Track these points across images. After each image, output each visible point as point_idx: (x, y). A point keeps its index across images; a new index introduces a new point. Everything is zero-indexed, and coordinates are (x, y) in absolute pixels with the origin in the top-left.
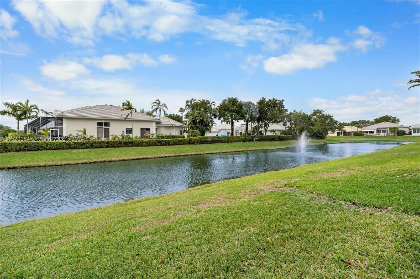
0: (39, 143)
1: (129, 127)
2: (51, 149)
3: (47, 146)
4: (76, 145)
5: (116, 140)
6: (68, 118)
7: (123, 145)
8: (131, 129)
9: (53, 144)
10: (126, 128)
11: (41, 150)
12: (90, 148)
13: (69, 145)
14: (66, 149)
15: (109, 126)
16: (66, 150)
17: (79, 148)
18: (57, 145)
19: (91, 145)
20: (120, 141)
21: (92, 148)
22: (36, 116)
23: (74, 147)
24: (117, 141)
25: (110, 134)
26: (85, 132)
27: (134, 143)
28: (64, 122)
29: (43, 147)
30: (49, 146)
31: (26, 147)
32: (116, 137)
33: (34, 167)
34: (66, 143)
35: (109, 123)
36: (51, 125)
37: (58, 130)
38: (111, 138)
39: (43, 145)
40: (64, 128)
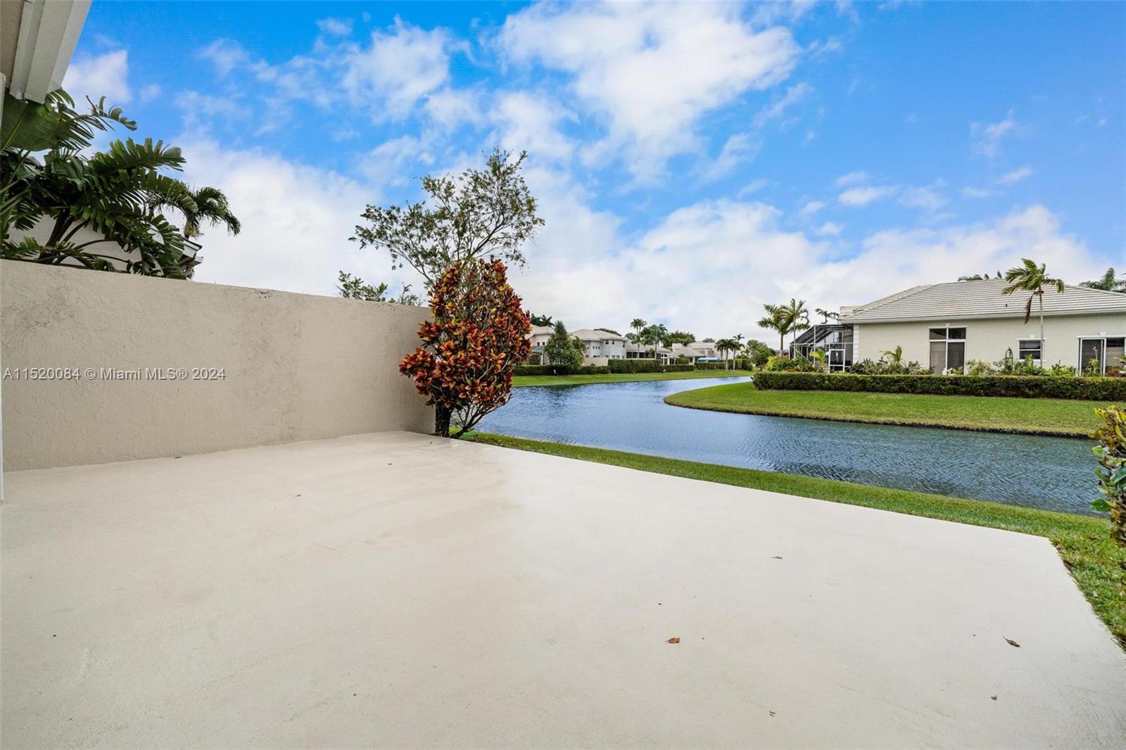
0: (810, 376)
1: (1032, 338)
2: (828, 389)
3: (824, 381)
4: (878, 383)
5: (983, 375)
6: (864, 325)
7: (1002, 392)
8: (1038, 344)
9: (834, 380)
10: (1022, 342)
11: (813, 389)
12: (908, 392)
13: (864, 382)
14: (858, 391)
15: (965, 338)
16: (857, 393)
17: (883, 391)
18: (840, 381)
19: (911, 386)
20: (993, 379)
21: (913, 392)
22: (805, 326)
23: (873, 387)
24: (986, 379)
25: (967, 359)
26: (897, 356)
27: (1044, 386)
28: (856, 332)
29: (816, 384)
30: (826, 382)
31: (791, 381)
32: (981, 368)
33: (802, 417)
34: (856, 379)
35: (965, 329)
36: (832, 338)
37: (844, 350)
38: (967, 371)
39: (817, 381)
40: (854, 347)
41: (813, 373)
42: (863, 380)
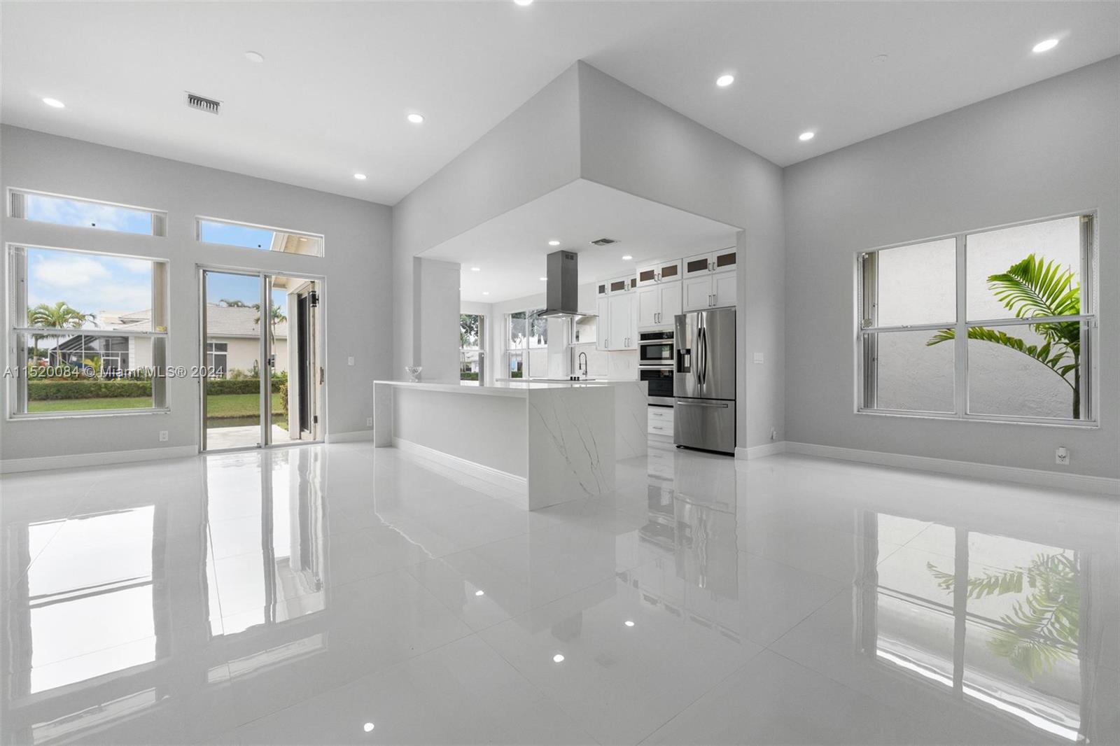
0: (83, 384)
2: (106, 396)
3: (100, 389)
5: (241, 379)
6: (138, 337)
7: (254, 390)
8: (273, 357)
9: (112, 387)
11: (89, 398)
13: (143, 388)
14: (137, 396)
15: (226, 351)
16: (137, 399)
18: (119, 388)
20: (247, 382)
24: (243, 382)
25: (229, 367)
27: (277, 385)
28: (132, 345)
29: (91, 392)
30: (103, 390)
31: (58, 391)
32: (239, 374)
34: (137, 386)
35: (226, 345)
37: (118, 359)
38: (229, 376)
39: (92, 389)
40: (130, 356)
41: (86, 382)
42: (143, 386)
